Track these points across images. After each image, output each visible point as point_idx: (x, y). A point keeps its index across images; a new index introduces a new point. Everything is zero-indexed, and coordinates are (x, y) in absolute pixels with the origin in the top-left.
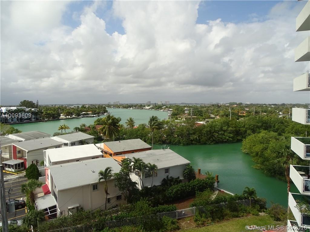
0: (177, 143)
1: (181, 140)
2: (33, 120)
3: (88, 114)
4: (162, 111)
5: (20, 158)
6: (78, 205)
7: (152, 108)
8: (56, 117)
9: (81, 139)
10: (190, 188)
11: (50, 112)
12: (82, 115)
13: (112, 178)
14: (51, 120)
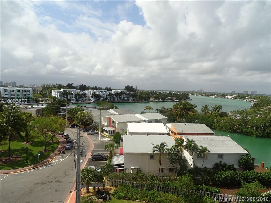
0: (249, 134)
1: (254, 132)
2: (131, 101)
3: (172, 99)
4: (245, 101)
5: (113, 127)
6: (138, 167)
7: (235, 98)
8: (147, 100)
9: (156, 119)
10: (243, 178)
11: (143, 95)
12: (167, 99)
13: (165, 152)
14: (143, 102)
